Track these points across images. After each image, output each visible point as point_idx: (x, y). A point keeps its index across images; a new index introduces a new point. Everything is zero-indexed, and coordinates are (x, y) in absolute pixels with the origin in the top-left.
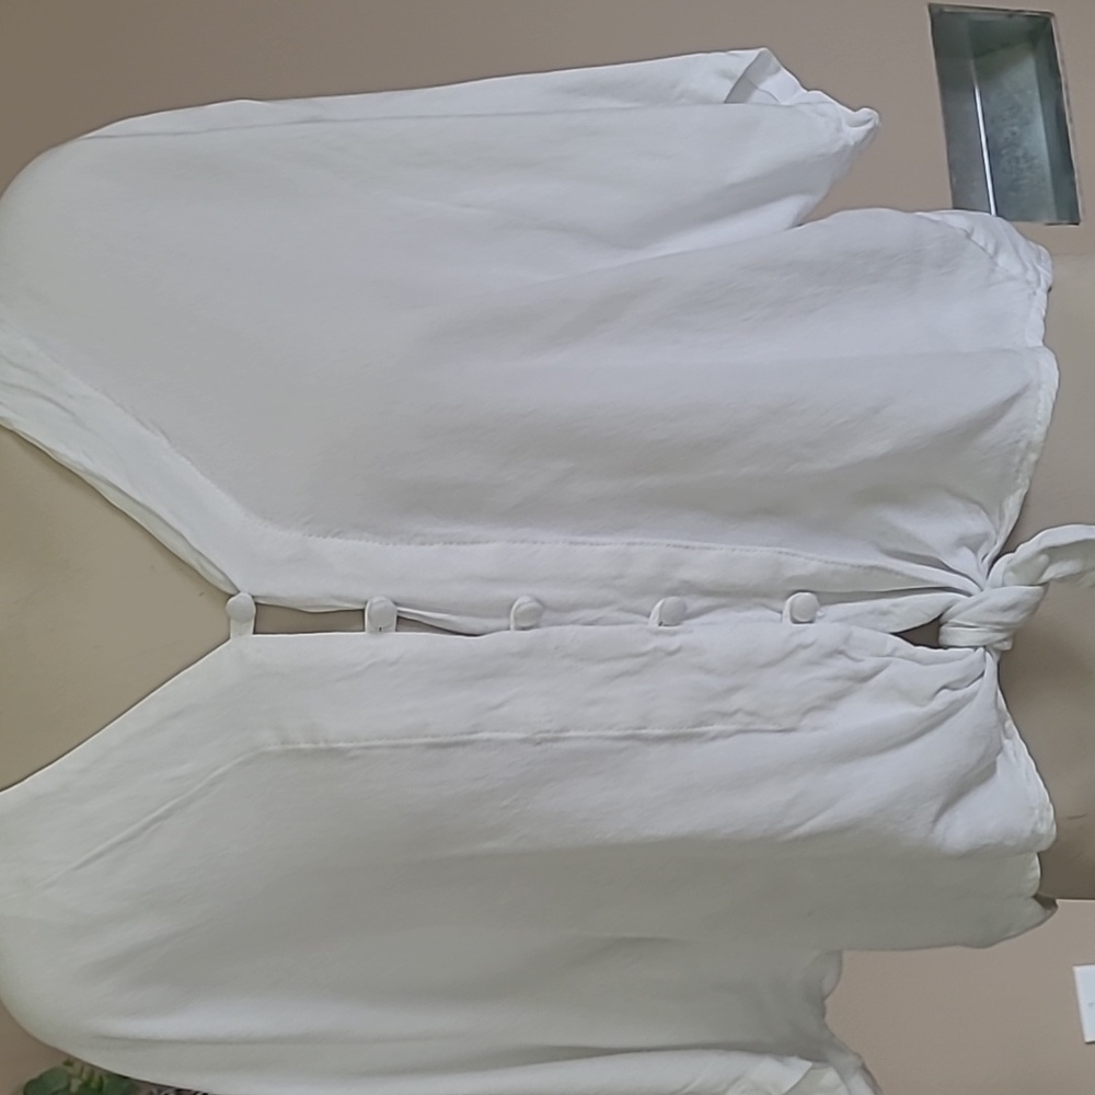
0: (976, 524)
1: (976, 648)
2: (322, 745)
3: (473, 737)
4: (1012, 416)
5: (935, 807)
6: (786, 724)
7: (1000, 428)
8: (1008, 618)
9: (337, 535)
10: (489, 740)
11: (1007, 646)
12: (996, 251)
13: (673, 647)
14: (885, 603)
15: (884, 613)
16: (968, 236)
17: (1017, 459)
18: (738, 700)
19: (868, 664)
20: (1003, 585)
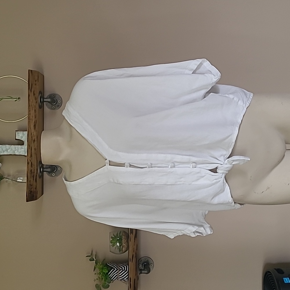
0: (224, 152)
1: (221, 173)
2: (119, 183)
3: (140, 183)
4: (230, 138)
5: (212, 198)
6: (190, 183)
7: (227, 140)
8: (227, 169)
9: (122, 152)
10: (143, 184)
11: (227, 173)
12: (238, 101)
13: (172, 171)
14: (208, 165)
15: (207, 166)
16: (233, 99)
17: (231, 144)
18: (182, 179)
19: (203, 175)
20: (227, 164)
